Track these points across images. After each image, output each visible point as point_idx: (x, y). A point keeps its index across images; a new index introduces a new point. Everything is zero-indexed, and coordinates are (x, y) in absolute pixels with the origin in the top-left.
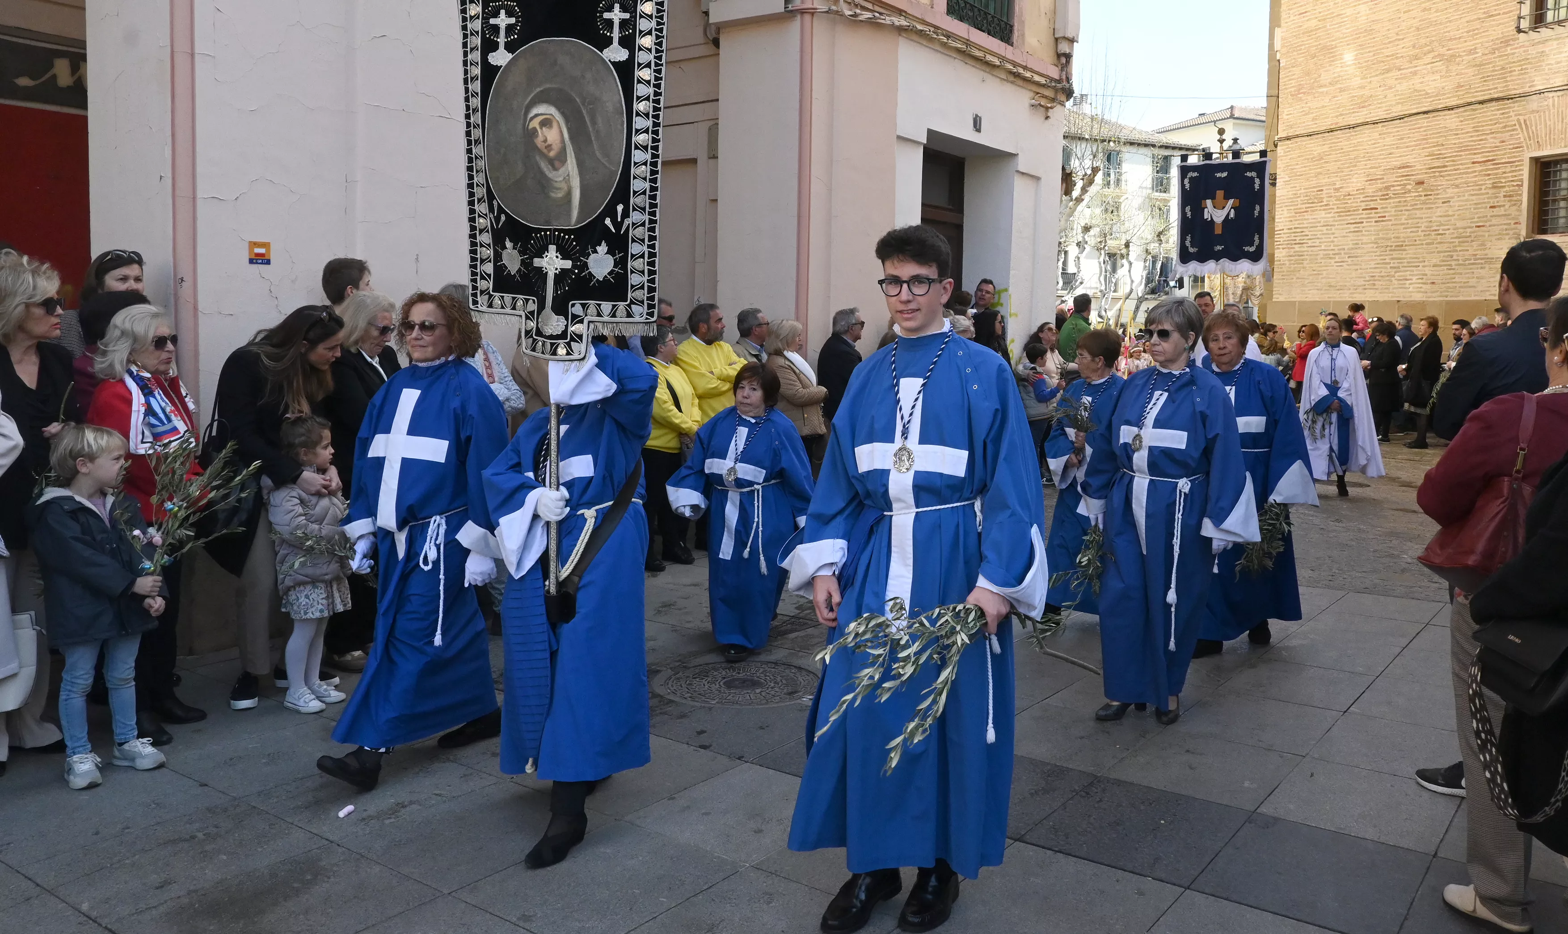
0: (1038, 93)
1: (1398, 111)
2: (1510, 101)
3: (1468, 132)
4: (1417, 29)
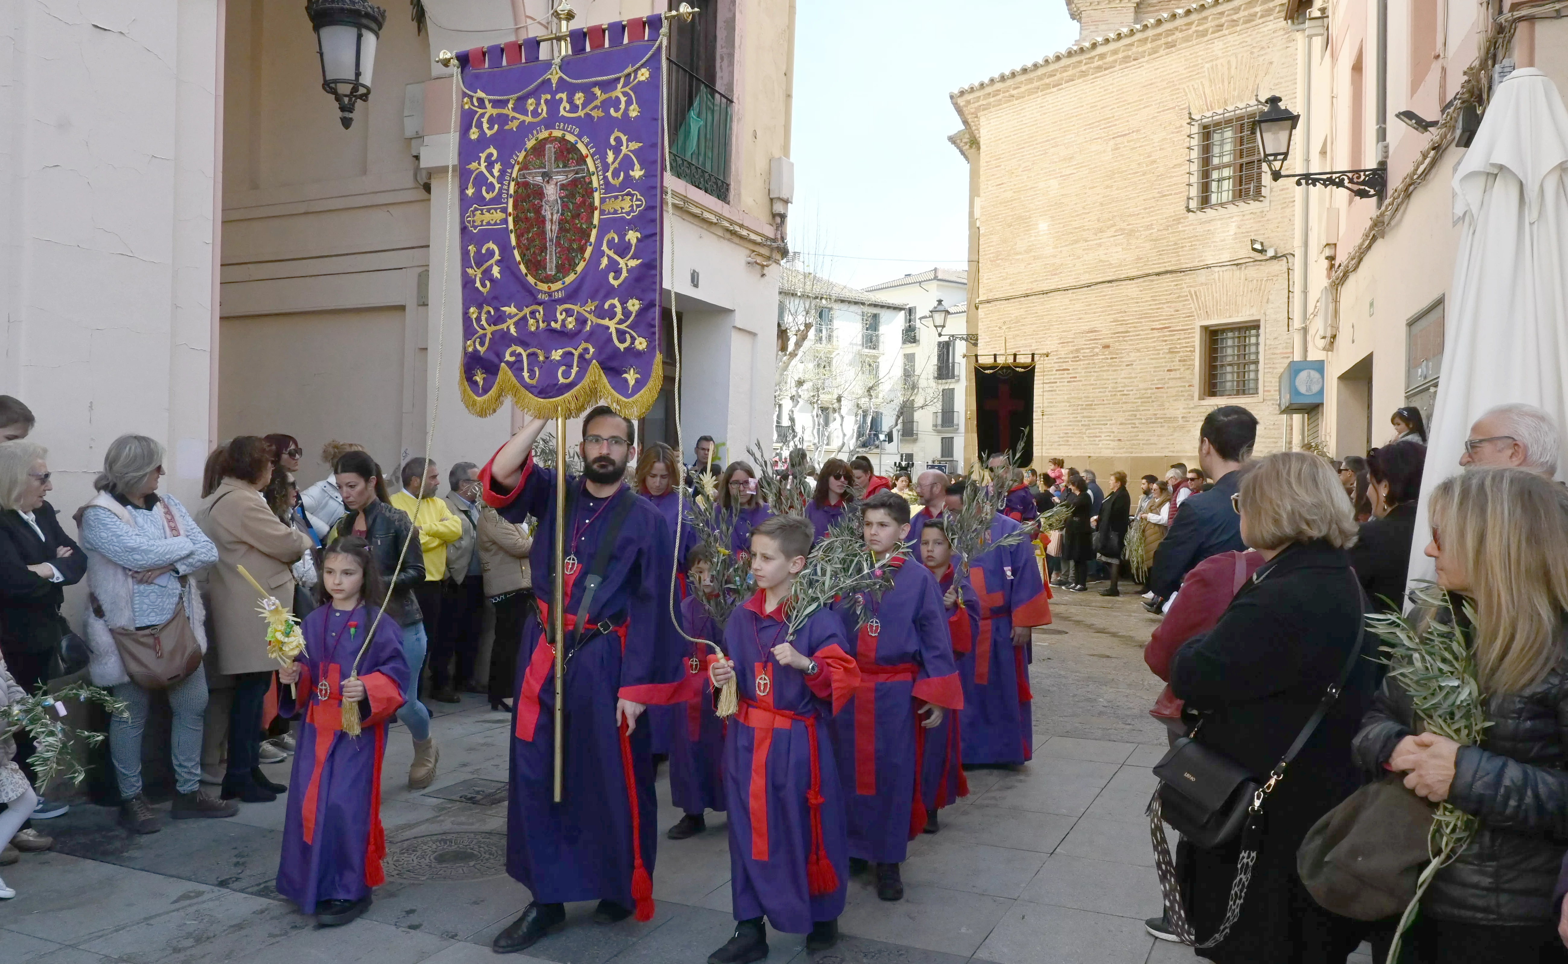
0: (754, 251)
1: (1086, 279)
2: (1182, 274)
3: (1147, 301)
4: (1102, 204)
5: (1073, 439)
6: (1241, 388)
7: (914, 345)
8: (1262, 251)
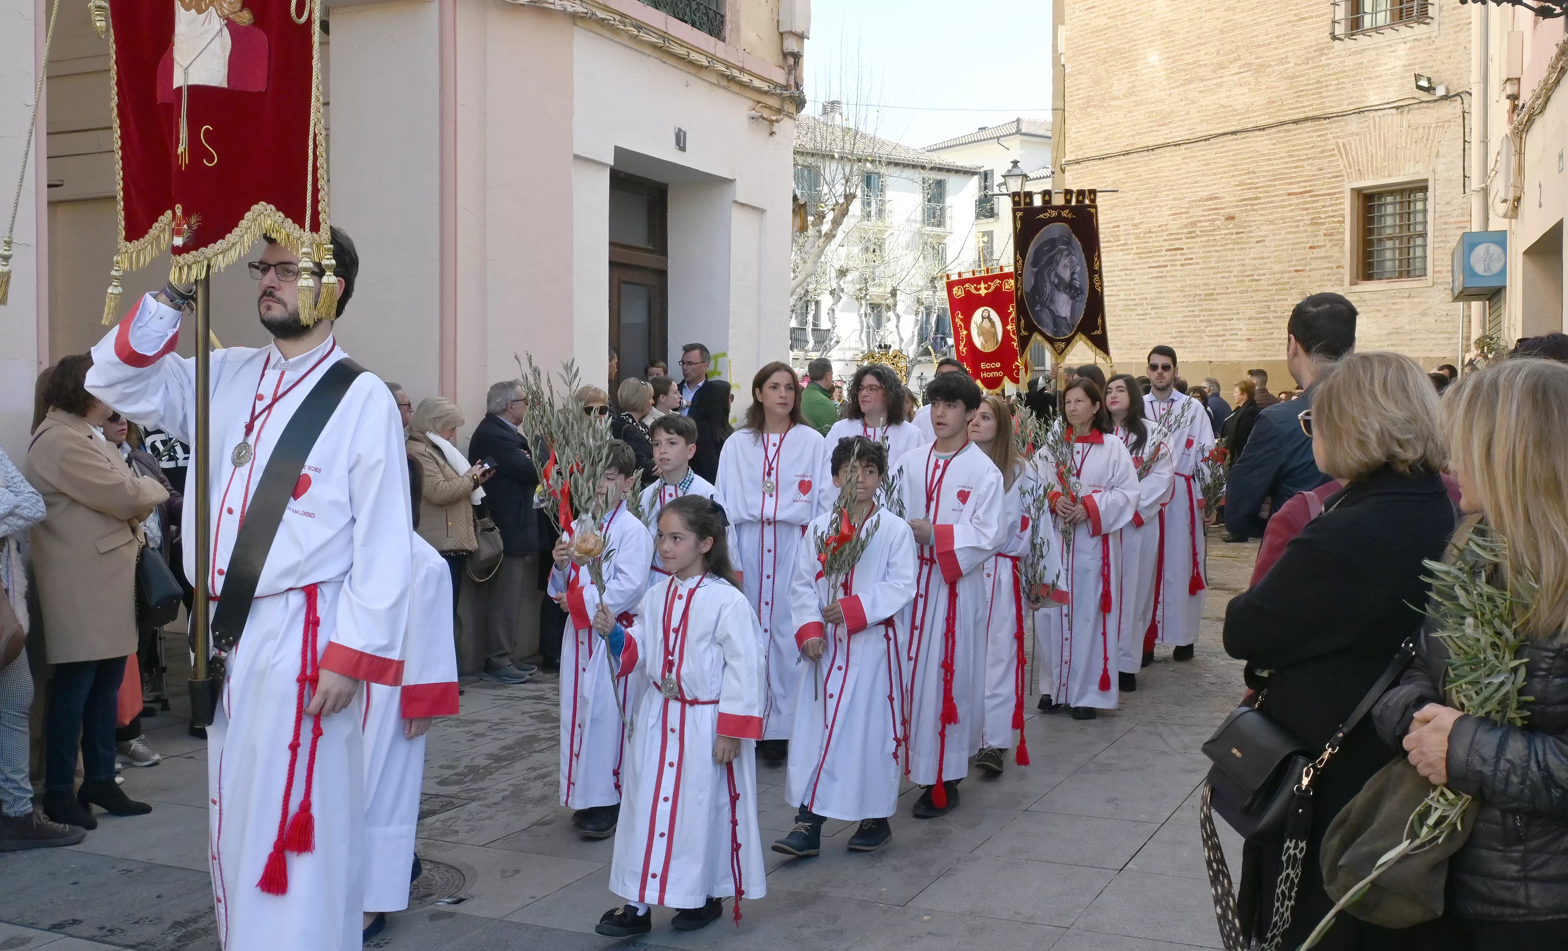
0: (759, 102)
1: (1203, 130)
2: (1328, 121)
3: (1282, 158)
4: (1222, 32)
5: (1189, 340)
6: (1405, 268)
7: (991, 220)
8: (1430, 89)
